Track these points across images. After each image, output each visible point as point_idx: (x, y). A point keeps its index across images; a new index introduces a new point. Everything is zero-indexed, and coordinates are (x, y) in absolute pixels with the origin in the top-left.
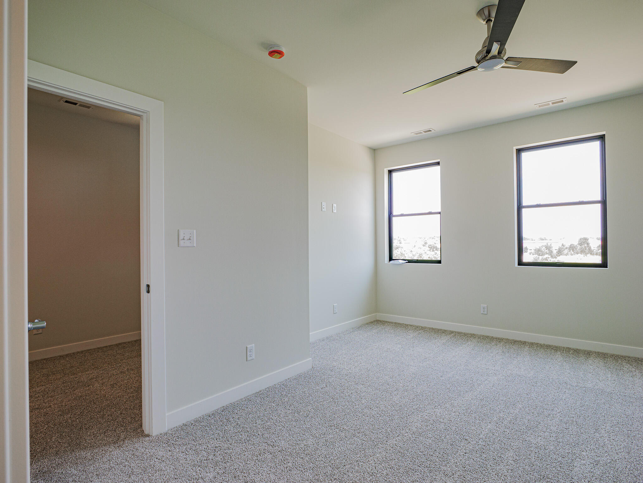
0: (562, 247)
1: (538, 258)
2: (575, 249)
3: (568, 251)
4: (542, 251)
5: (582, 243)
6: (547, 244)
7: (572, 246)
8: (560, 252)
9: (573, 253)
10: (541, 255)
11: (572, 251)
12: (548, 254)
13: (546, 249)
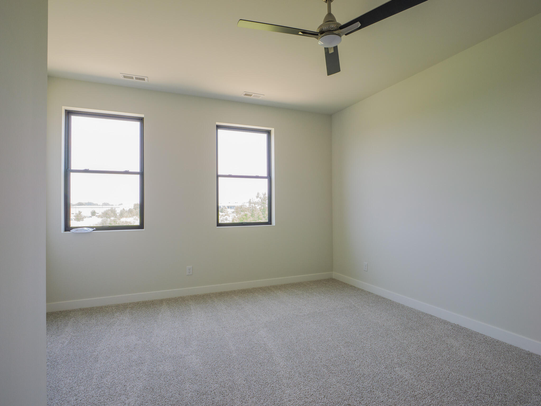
0: (123, 211)
1: (107, 220)
2: (132, 212)
3: (128, 214)
4: (109, 215)
5: (136, 208)
6: (112, 209)
7: (130, 210)
8: (122, 215)
9: (131, 215)
10: (108, 217)
11: (130, 214)
12: (113, 216)
13: (112, 213)
